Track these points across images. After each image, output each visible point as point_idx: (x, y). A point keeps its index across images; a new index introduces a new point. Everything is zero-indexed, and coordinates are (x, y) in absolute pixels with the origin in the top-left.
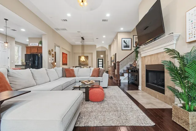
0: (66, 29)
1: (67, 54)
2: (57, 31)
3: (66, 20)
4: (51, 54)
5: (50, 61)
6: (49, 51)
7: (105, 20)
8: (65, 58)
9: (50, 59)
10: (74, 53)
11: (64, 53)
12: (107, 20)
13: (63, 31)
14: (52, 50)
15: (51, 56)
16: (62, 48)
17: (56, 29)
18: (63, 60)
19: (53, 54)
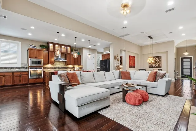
0: (128, 34)
1: (134, 57)
2: (121, 38)
3: (125, 27)
4: (116, 58)
5: (115, 65)
6: (115, 57)
7: (170, 10)
8: (132, 61)
9: (115, 63)
10: (143, 54)
11: (131, 56)
12: (173, 9)
13: (127, 36)
14: (117, 55)
15: (117, 60)
16: (128, 51)
17: (120, 36)
18: (130, 62)
19: (118, 59)
